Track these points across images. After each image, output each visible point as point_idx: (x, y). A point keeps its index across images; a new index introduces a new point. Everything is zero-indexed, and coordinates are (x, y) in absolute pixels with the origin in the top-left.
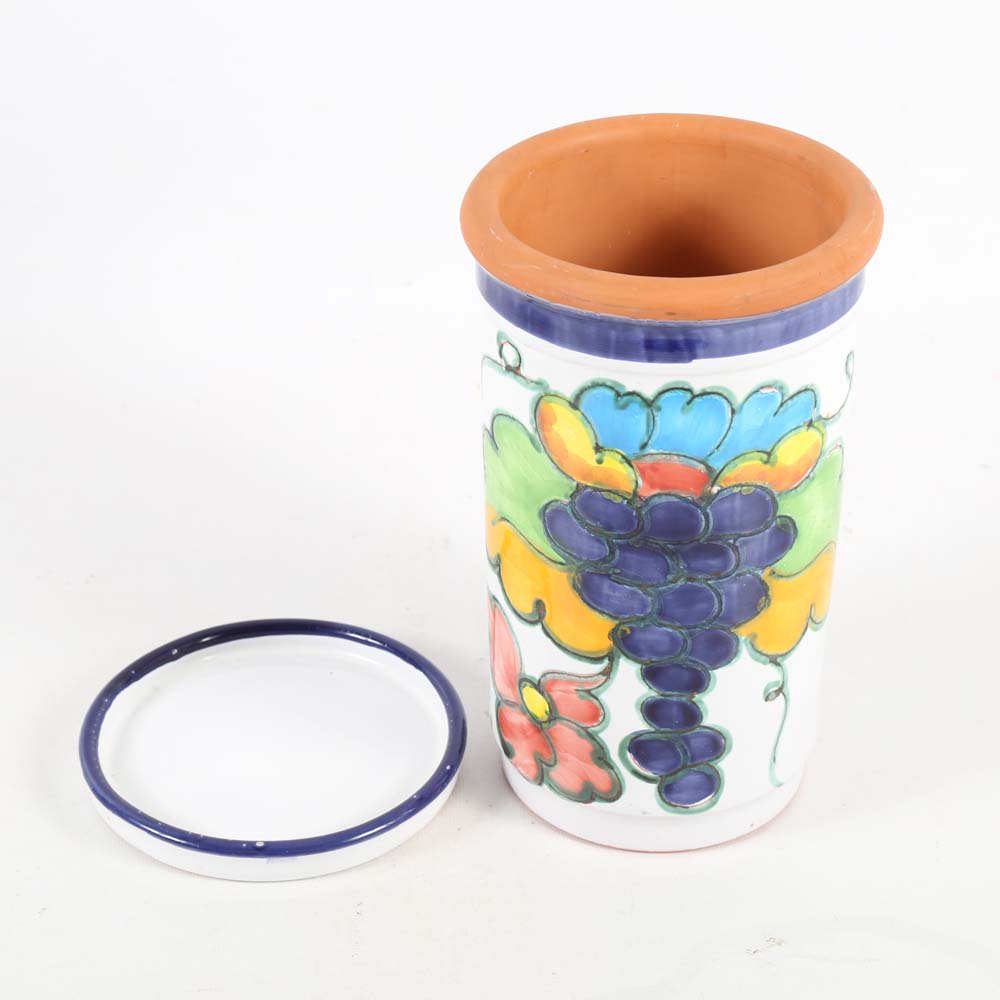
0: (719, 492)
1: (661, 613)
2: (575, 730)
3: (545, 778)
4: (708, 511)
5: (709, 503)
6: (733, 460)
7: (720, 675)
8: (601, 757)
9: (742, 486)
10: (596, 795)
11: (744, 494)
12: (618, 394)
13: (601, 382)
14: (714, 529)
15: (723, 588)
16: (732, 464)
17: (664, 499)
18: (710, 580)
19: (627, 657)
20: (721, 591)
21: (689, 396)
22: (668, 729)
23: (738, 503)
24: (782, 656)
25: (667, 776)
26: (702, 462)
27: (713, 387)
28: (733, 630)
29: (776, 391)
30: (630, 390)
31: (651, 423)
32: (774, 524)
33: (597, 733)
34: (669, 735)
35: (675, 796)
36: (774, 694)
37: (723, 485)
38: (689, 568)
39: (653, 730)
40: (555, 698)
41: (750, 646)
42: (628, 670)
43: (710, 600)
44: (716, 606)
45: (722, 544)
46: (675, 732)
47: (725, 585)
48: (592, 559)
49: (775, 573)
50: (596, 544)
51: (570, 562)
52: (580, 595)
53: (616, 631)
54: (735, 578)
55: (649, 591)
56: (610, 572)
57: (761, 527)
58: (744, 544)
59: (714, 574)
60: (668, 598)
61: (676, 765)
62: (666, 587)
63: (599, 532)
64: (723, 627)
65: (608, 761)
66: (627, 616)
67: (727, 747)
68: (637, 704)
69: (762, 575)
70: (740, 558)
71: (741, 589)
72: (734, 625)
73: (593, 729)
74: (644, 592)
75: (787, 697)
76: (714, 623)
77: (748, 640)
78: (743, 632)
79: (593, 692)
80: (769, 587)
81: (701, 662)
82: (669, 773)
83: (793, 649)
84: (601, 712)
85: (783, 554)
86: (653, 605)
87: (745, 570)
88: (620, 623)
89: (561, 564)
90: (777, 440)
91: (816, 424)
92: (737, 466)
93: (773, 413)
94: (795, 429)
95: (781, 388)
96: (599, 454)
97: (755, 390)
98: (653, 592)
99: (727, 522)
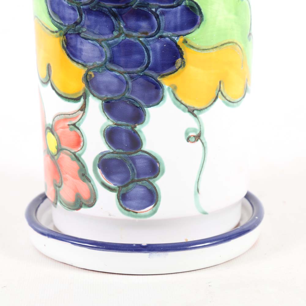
1: (112, 60)
2: (70, 155)
3: (58, 198)
7: (152, 112)
8: (84, 175)
10: (83, 203)
15: (150, 45)
18: (141, 37)
19: (94, 96)
20: (148, 47)
22: (121, 151)
24: (197, 110)
25: (122, 187)
28: (159, 79)
32: (184, 4)
33: (80, 155)
34: (122, 155)
35: (128, 203)
36: (194, 139)
38: (126, 27)
39: (112, 151)
40: (59, 135)
41: (172, 95)
42: (95, 105)
43: (141, 53)
44: (146, 58)
45: (148, 11)
46: (125, 153)
47: (151, 43)
48: (70, 24)
49: (188, 43)
50: (72, 12)
51: (60, 29)
52: (66, 52)
53: (87, 76)
54: (158, 38)
55: (103, 44)
56: (80, 31)
57: (174, 3)
58: (163, 13)
59: (143, 33)
60: (115, 49)
61: (128, 178)
62: (113, 41)
63: (73, 2)
64: (152, 75)
65: (87, 176)
66: (91, 64)
67: (161, 170)
68: (101, 131)
69: (177, 41)
70: (160, 24)
71: (162, 49)
72: (160, 76)
73: (79, 152)
74: (100, 45)
75: (205, 144)
76: (145, 71)
77: (170, 90)
78: (166, 82)
79: (77, 125)
80: (183, 52)
81: (139, 100)
82: (123, 185)
83: (206, 108)
84: (82, 139)
85: (192, 29)
86: (106, 54)
87: (165, 34)
88: (88, 69)
89: (56, 32)
98: (105, 45)
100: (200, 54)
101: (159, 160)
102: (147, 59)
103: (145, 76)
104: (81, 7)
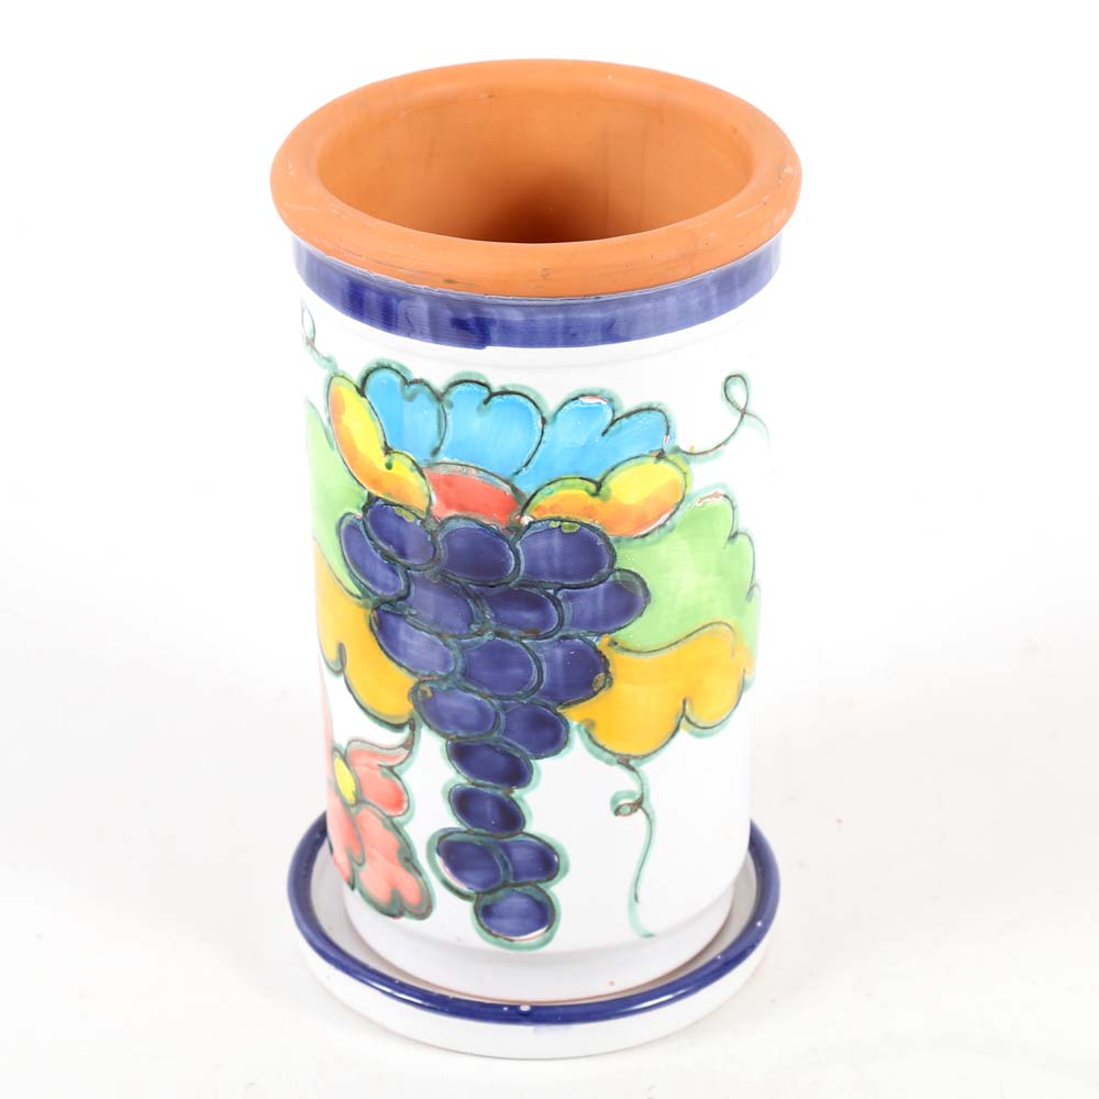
0: (530, 523)
1: (467, 674)
2: (381, 819)
3: (356, 882)
4: (518, 546)
5: (519, 537)
6: (549, 484)
7: (546, 769)
8: (408, 859)
9: (562, 521)
10: (405, 909)
11: (566, 531)
12: (407, 382)
13: (386, 363)
15: (543, 652)
16: (547, 490)
17: (462, 524)
18: (525, 638)
19: (429, 726)
20: (540, 655)
21: (485, 392)
22: (483, 831)
23: (556, 541)
24: (635, 757)
25: (484, 893)
26: (507, 482)
27: (514, 385)
28: (559, 711)
29: (604, 403)
30: (418, 377)
31: (442, 419)
32: (611, 578)
33: (402, 825)
34: (483, 839)
35: (495, 922)
36: (628, 809)
37: (535, 515)
38: (496, 618)
39: (464, 829)
40: (360, 774)
41: (585, 736)
42: (432, 745)
43: (526, 665)
44: (535, 674)
45: (539, 594)
46: (491, 836)
47: (545, 648)
48: (386, 594)
49: (618, 644)
50: (390, 575)
51: (365, 594)
52: (377, 639)
53: (416, 691)
54: (559, 641)
55: (450, 642)
56: (406, 613)
57: (592, 579)
58: (569, 598)
59: (530, 630)
60: (474, 654)
61: (495, 880)
62: (469, 640)
63: (392, 559)
64: (546, 703)
65: (415, 864)
66: (427, 672)
67: (561, 867)
68: (443, 791)
69: (597, 644)
70: (563, 616)
71: (567, 657)
72: (561, 704)
73: (398, 819)
74: (444, 644)
75: (651, 816)
76: (533, 697)
77: (582, 728)
78: (574, 716)
79: (396, 770)
80: (609, 661)
81: (520, 746)
82: (486, 890)
83: (655, 752)
84: (405, 797)
85: (629, 620)
86: (455, 662)
87: (572, 633)
88: (419, 680)
89: (359, 597)
90: (609, 467)
91: (671, 457)
92: (553, 495)
93: (601, 432)
94: (637, 457)
95: (610, 400)
96: (388, 457)
97: (572, 397)
98: (455, 645)
99: (543, 565)
100: (642, 661)
101: (557, 849)
102: (536, 676)
104: (409, 571)
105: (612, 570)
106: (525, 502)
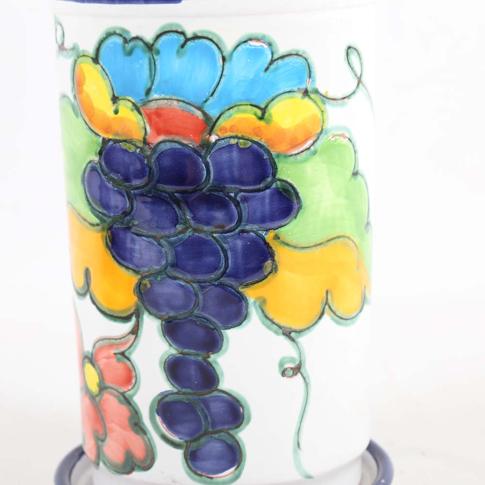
0: (217, 141)
1: (175, 265)
2: (117, 397)
3: (101, 456)
4: (208, 160)
5: (208, 151)
6: (228, 109)
7: (232, 336)
8: (136, 425)
9: (239, 138)
11: (241, 147)
12: (126, 41)
13: (112, 31)
14: (215, 180)
15: (228, 243)
16: (227, 114)
17: (168, 146)
18: (215, 232)
19: (150, 313)
20: (225, 246)
21: (182, 39)
22: (189, 390)
23: (235, 154)
24: (295, 331)
25: (191, 441)
26: (199, 109)
27: (203, 31)
28: (241, 290)
29: (265, 46)
31: (153, 65)
32: (274, 186)
33: (132, 396)
34: (190, 397)
35: (199, 464)
36: (291, 373)
37: (220, 134)
38: (194, 218)
39: (175, 390)
40: (102, 367)
41: (260, 311)
42: (151, 325)
43: (215, 253)
45: (224, 197)
46: (195, 394)
47: (229, 240)
48: (117, 214)
49: (280, 239)
50: (119, 198)
51: (102, 221)
52: (111, 253)
53: (140, 286)
54: (239, 234)
55: (163, 241)
56: (131, 225)
57: (261, 186)
58: (245, 199)
59: (219, 227)
60: (179, 249)
61: (198, 430)
62: (176, 237)
63: (120, 185)
64: (231, 284)
65: (142, 426)
66: (146, 269)
67: (246, 416)
68: (160, 362)
69: (266, 237)
70: (241, 214)
71: (246, 248)
72: (242, 285)
73: (129, 393)
74: (158, 244)
75: (307, 379)
76: (221, 279)
77: (257, 304)
78: (251, 294)
79: (126, 354)
80: (274, 251)
81: (213, 320)
82: (193, 438)
83: (308, 328)
84: (134, 373)
85: (287, 220)
86: (166, 256)
87: (248, 228)
88: (141, 277)
89: (98, 225)
90: (270, 98)
91: (313, 96)
92: (233, 117)
93: (264, 68)
94: (290, 92)
95: (270, 45)
96: (115, 105)
97: (243, 40)
98: (166, 243)
99: (226, 174)
100: (297, 254)
101: (243, 403)
102: (224, 262)
103: (221, 286)
104: (132, 191)
105: (275, 179)
106: (212, 124)
